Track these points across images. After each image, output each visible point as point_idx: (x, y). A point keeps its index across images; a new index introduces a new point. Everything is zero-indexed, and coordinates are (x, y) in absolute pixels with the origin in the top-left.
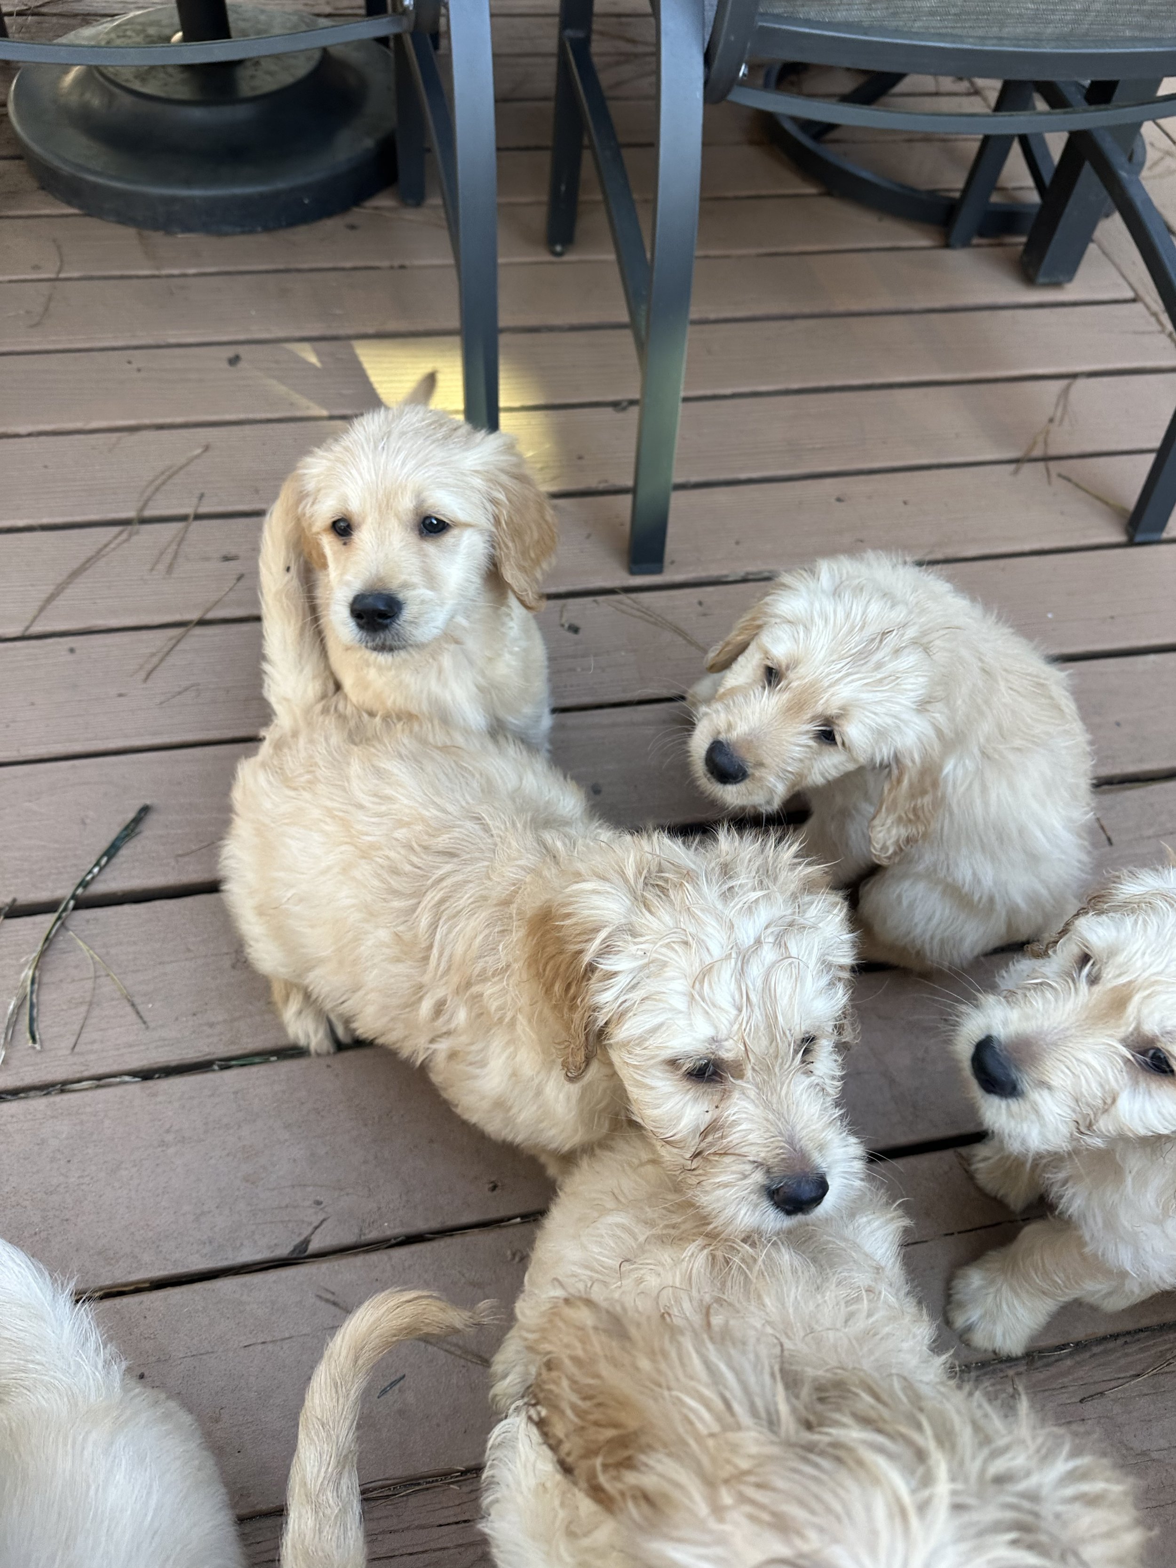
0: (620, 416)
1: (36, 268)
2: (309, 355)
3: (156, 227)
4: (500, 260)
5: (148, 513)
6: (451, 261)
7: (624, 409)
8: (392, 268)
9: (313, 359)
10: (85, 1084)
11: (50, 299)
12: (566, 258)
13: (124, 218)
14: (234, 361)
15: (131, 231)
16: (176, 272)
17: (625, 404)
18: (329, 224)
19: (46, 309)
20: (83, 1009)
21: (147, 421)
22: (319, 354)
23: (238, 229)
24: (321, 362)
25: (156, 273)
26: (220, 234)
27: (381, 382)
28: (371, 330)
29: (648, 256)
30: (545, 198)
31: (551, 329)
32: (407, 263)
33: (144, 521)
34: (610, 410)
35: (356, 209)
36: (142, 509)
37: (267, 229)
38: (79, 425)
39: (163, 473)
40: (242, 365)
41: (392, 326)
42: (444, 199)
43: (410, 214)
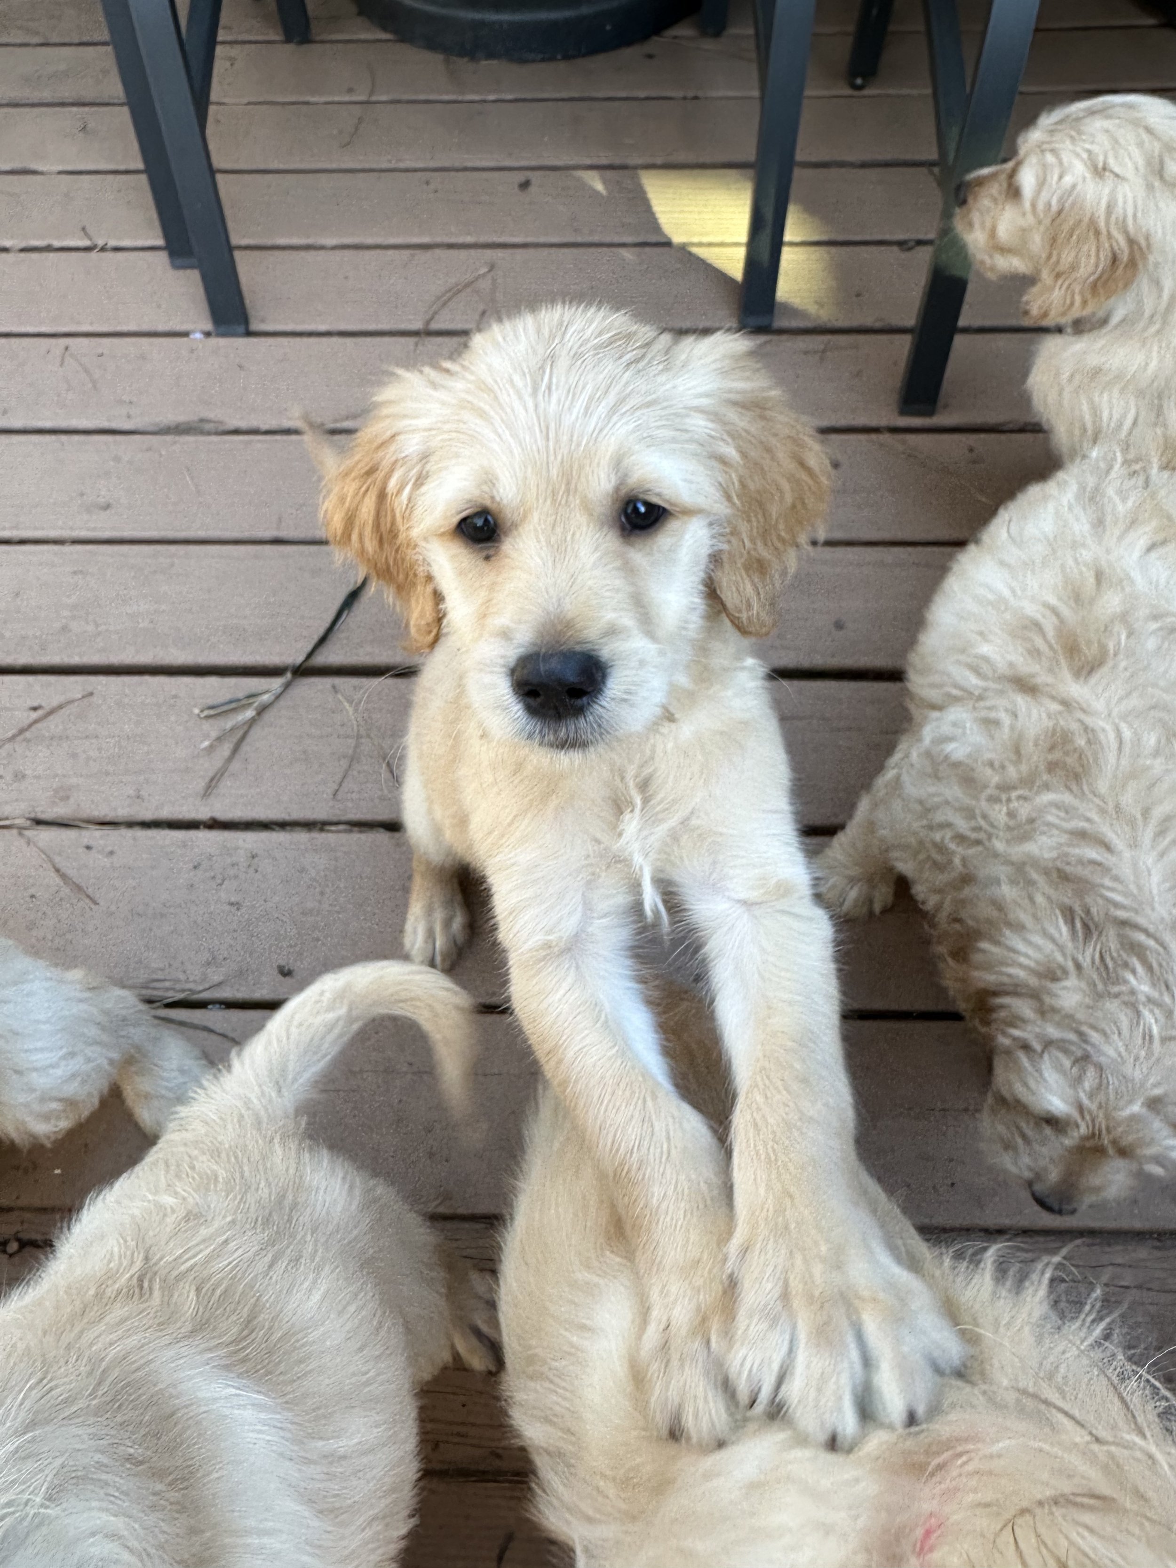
0: (904, 255)
1: (350, 90)
2: (597, 183)
3: (461, 55)
4: (808, 92)
5: (434, 326)
6: (756, 93)
7: (910, 249)
8: (685, 98)
9: (599, 187)
10: (341, 827)
11: (360, 120)
12: (866, 92)
13: (431, 45)
14: (525, 185)
15: (439, 57)
16: (476, 97)
17: (912, 244)
18: (627, 53)
19: (357, 129)
20: (344, 763)
21: (438, 240)
22: (605, 182)
23: (540, 56)
24: (606, 188)
25: (460, 98)
26: (522, 61)
27: (664, 212)
28: (659, 161)
29: (968, 89)
30: (851, 28)
31: (841, 165)
32: (700, 94)
33: (430, 333)
34: (895, 249)
35: (655, 38)
36: (428, 322)
37: (567, 57)
38: (379, 240)
39: (450, 290)
40: (533, 189)
41: (681, 157)
42: (757, 29)
43: (709, 45)
